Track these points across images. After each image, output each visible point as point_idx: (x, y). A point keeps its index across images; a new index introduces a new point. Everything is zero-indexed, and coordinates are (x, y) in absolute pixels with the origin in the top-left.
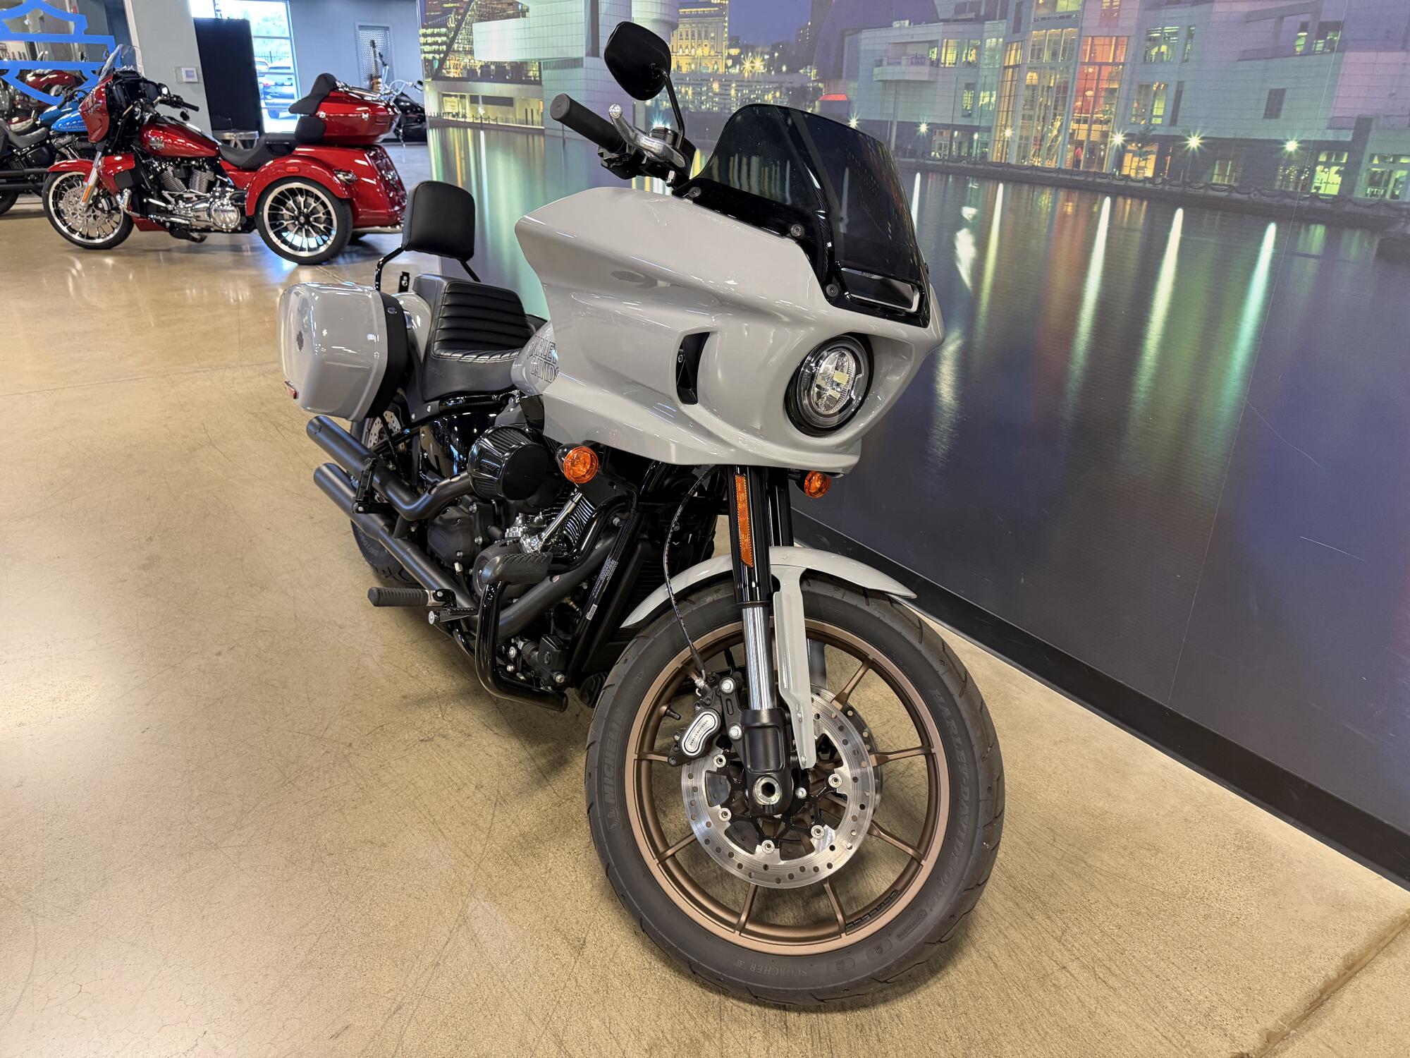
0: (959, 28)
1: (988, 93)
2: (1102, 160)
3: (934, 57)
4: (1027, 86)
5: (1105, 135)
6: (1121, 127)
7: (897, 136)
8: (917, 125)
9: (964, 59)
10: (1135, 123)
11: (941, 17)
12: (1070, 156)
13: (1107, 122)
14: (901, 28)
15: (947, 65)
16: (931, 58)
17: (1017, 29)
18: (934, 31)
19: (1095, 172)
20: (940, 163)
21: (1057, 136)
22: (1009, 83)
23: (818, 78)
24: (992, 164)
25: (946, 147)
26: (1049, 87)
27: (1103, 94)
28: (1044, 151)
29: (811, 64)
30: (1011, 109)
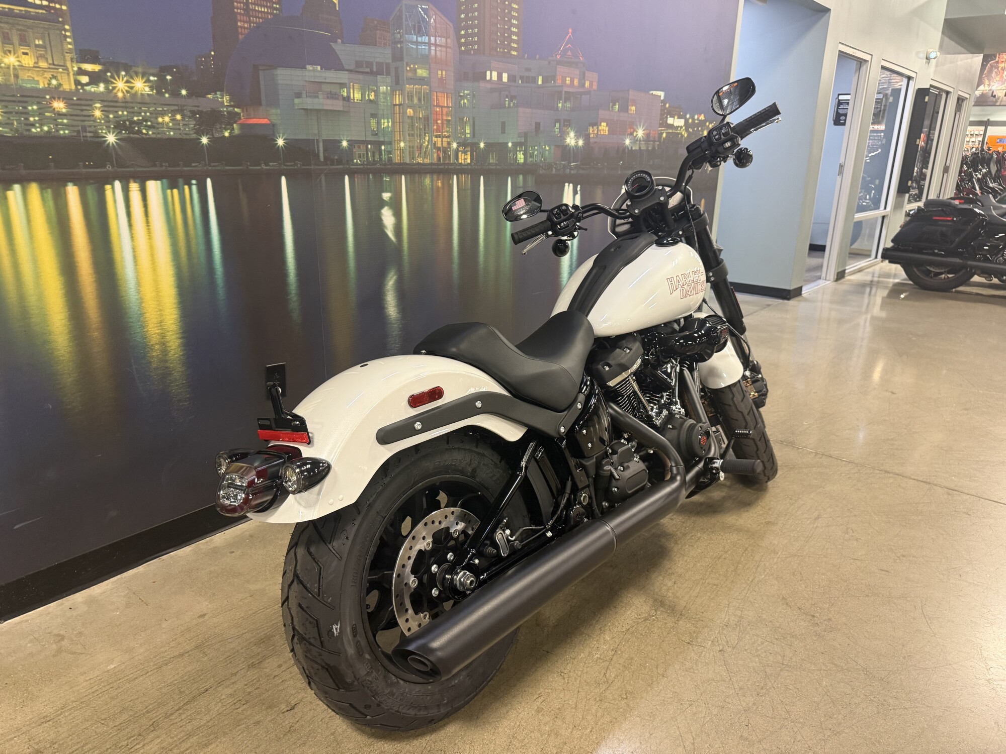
0: (361, 77)
1: (386, 121)
2: (449, 156)
3: (345, 94)
4: (408, 117)
5: (449, 143)
6: (456, 138)
7: (324, 151)
8: (340, 142)
9: (367, 98)
10: (461, 137)
11: (346, 67)
12: (435, 155)
13: (448, 137)
14: (314, 70)
15: (356, 101)
16: (343, 95)
17: (397, 83)
18: (343, 77)
19: (448, 163)
20: (362, 167)
21: (428, 145)
22: (398, 115)
23: (232, 103)
24: (396, 164)
25: (364, 155)
26: (420, 118)
27: (445, 122)
28: (423, 154)
29: (221, 90)
30: (401, 130)
